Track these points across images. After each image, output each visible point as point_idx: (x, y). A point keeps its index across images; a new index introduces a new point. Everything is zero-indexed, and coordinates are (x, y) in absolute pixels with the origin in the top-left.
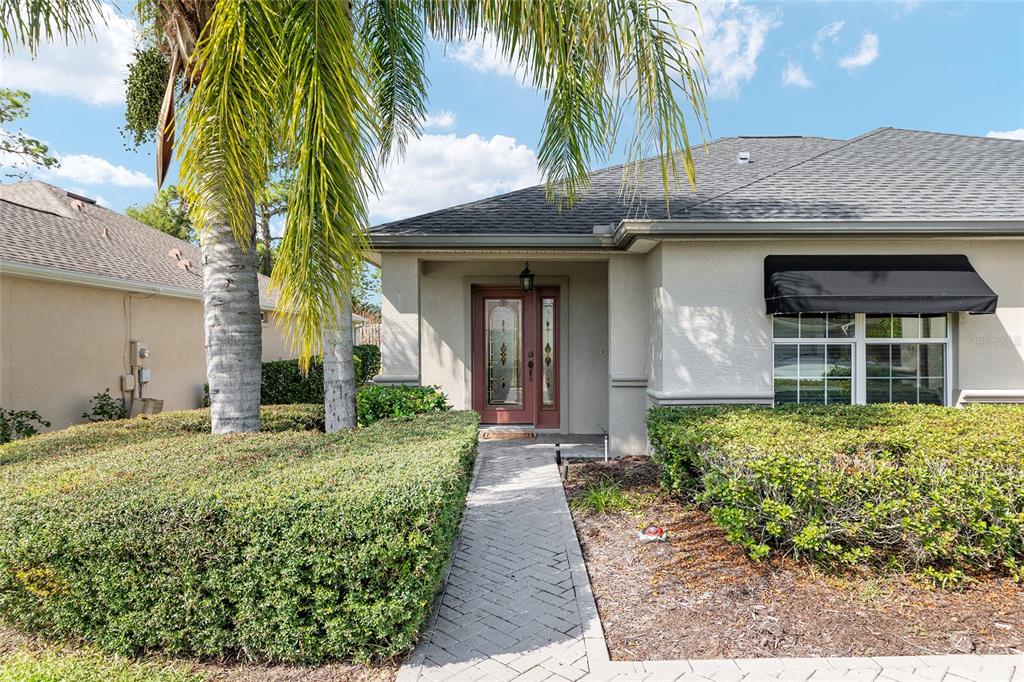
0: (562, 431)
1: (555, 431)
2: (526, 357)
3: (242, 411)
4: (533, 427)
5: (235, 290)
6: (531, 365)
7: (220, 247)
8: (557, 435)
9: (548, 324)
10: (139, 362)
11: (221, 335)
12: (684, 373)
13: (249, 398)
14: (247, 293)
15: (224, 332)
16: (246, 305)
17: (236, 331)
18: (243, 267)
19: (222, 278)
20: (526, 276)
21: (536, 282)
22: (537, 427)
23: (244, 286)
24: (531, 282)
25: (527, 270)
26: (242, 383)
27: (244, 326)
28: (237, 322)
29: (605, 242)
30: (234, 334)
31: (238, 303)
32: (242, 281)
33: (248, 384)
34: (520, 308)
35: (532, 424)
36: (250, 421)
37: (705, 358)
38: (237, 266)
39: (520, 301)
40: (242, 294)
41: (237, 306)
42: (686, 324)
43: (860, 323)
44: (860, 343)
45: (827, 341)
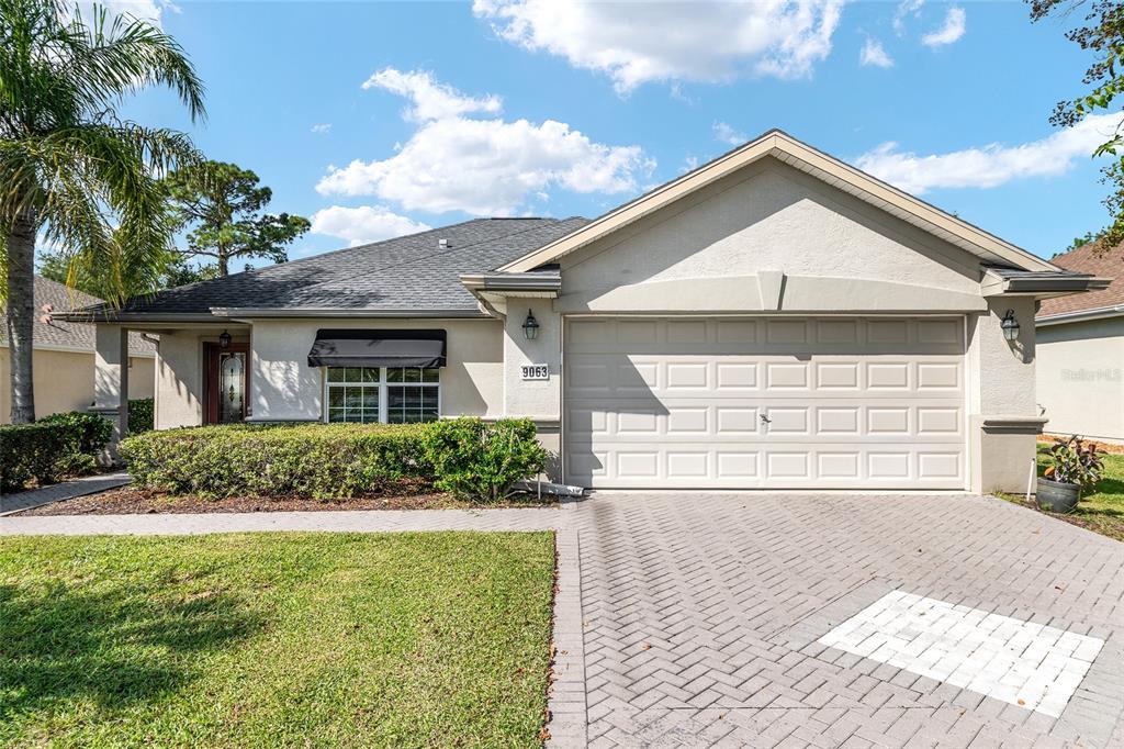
12: (264, 402)
20: (224, 337)
37: (276, 391)
43: (383, 372)
44: (383, 386)
45: (362, 384)
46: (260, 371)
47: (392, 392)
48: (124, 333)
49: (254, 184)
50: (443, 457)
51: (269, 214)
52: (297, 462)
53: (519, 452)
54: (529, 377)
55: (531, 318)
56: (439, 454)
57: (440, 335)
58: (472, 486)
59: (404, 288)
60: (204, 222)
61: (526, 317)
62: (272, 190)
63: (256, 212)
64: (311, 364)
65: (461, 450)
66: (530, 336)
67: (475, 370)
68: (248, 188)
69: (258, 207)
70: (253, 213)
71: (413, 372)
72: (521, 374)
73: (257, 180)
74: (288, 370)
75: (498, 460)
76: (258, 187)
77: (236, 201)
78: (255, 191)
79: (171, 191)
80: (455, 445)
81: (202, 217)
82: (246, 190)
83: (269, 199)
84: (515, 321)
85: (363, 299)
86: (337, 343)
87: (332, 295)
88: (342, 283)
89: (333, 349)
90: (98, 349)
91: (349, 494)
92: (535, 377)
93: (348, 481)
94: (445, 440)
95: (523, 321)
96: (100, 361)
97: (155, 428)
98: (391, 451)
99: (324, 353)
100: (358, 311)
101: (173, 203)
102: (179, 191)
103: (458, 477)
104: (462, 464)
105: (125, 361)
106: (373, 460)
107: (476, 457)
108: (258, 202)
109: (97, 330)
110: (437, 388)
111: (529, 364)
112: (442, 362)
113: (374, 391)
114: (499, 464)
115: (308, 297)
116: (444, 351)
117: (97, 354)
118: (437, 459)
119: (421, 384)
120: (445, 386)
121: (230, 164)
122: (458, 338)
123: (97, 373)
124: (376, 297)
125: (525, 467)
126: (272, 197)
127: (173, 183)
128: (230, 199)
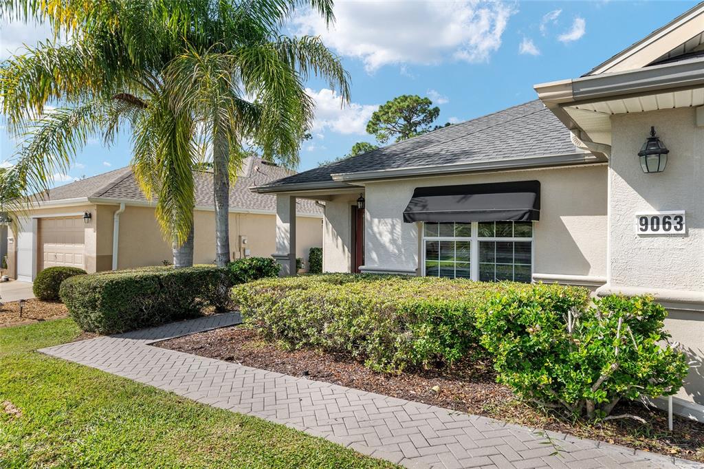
10: (243, 246)
12: (374, 256)
42: (375, 229)
43: (475, 228)
44: (474, 240)
45: (455, 239)
46: (372, 230)
47: (484, 246)
48: (293, 200)
49: (428, 106)
50: (505, 346)
51: (438, 125)
52: (350, 324)
53: (633, 356)
54: (649, 231)
55: (653, 139)
56: (499, 339)
57: (534, 187)
58: (551, 394)
59: (498, 142)
60: (401, 135)
61: (644, 140)
62: (440, 108)
63: (431, 124)
64: (406, 220)
65: (534, 339)
66: (653, 168)
67: (574, 224)
68: (425, 110)
69: (432, 121)
70: (429, 125)
71: (503, 226)
72: (637, 228)
73: (431, 103)
74: (393, 226)
75: (595, 364)
76: (431, 107)
77: (418, 119)
78: (429, 111)
79: (381, 118)
80: (522, 331)
81: (400, 132)
82: (424, 111)
83: (438, 115)
84: (626, 149)
85: (455, 157)
86: (430, 200)
87: (429, 156)
88: (442, 146)
89: (424, 207)
90: (277, 213)
91: (401, 368)
92: (661, 231)
93: (398, 355)
94: (508, 321)
95: (641, 146)
96: (278, 220)
97: (323, 272)
98: (446, 324)
99: (416, 210)
100: (449, 167)
101: (383, 125)
102: (385, 117)
103: (527, 379)
104: (534, 359)
105: (292, 220)
106: (425, 333)
107: (557, 352)
108: (432, 118)
109: (277, 199)
110: (530, 243)
111: (651, 211)
112: (534, 214)
113: (466, 245)
114: (597, 369)
115: (408, 160)
116: (537, 203)
117: (277, 216)
118: (496, 348)
119: (513, 239)
120: (539, 241)
121: (414, 95)
122: (553, 190)
123: (277, 229)
124: (466, 153)
125: (644, 382)
126: (440, 113)
127: (382, 113)
128: (415, 119)
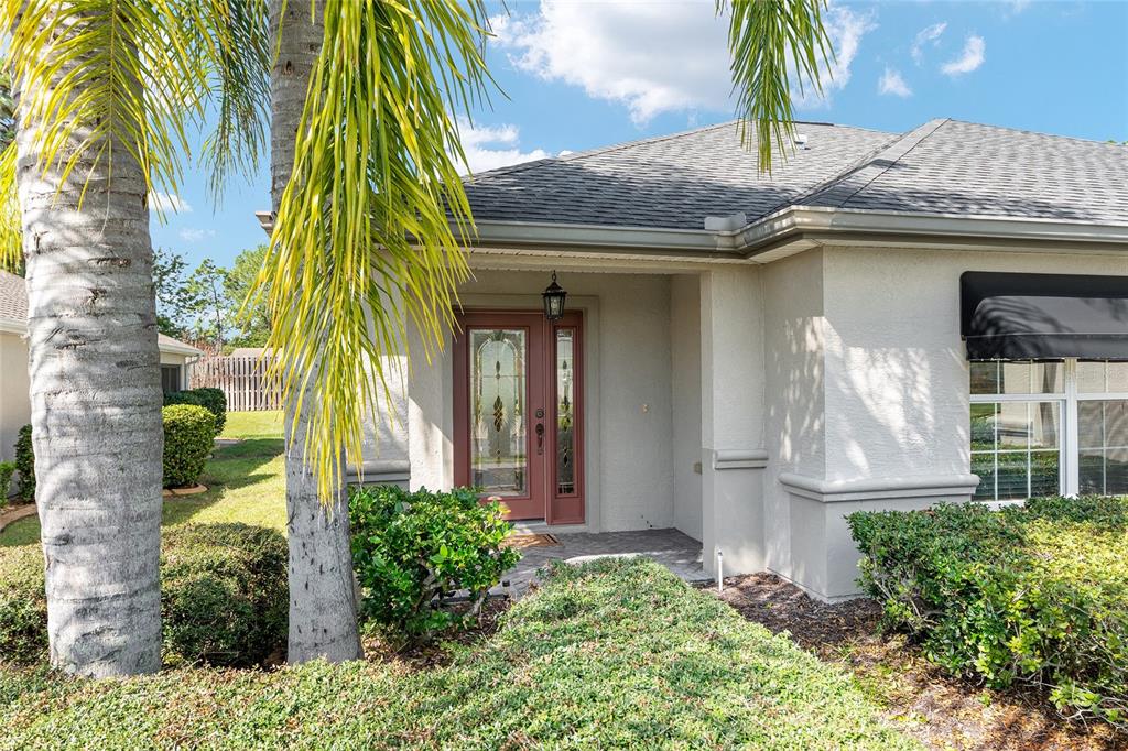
0: (590, 527)
1: (579, 528)
2: (533, 416)
3: (125, 578)
4: (545, 523)
5: (109, 312)
6: (540, 429)
7: (75, 218)
8: (585, 535)
9: (565, 367)
11: (78, 412)
12: (857, 454)
13: (142, 548)
14: (137, 320)
15: (86, 405)
16: (136, 346)
17: (113, 404)
18: (128, 262)
19: (81, 285)
20: (556, 295)
21: (570, 304)
22: (551, 523)
23: (130, 304)
24: (561, 304)
25: (554, 286)
26: (128, 518)
27: (132, 392)
28: (116, 384)
29: (722, 244)
30: (107, 411)
31: (117, 341)
32: (125, 294)
33: (140, 517)
34: (523, 343)
35: (543, 519)
36: (145, 598)
38: (114, 259)
39: (523, 333)
40: (127, 321)
41: (115, 348)
43: (1072, 372)
44: (1071, 400)
45: (1033, 397)
